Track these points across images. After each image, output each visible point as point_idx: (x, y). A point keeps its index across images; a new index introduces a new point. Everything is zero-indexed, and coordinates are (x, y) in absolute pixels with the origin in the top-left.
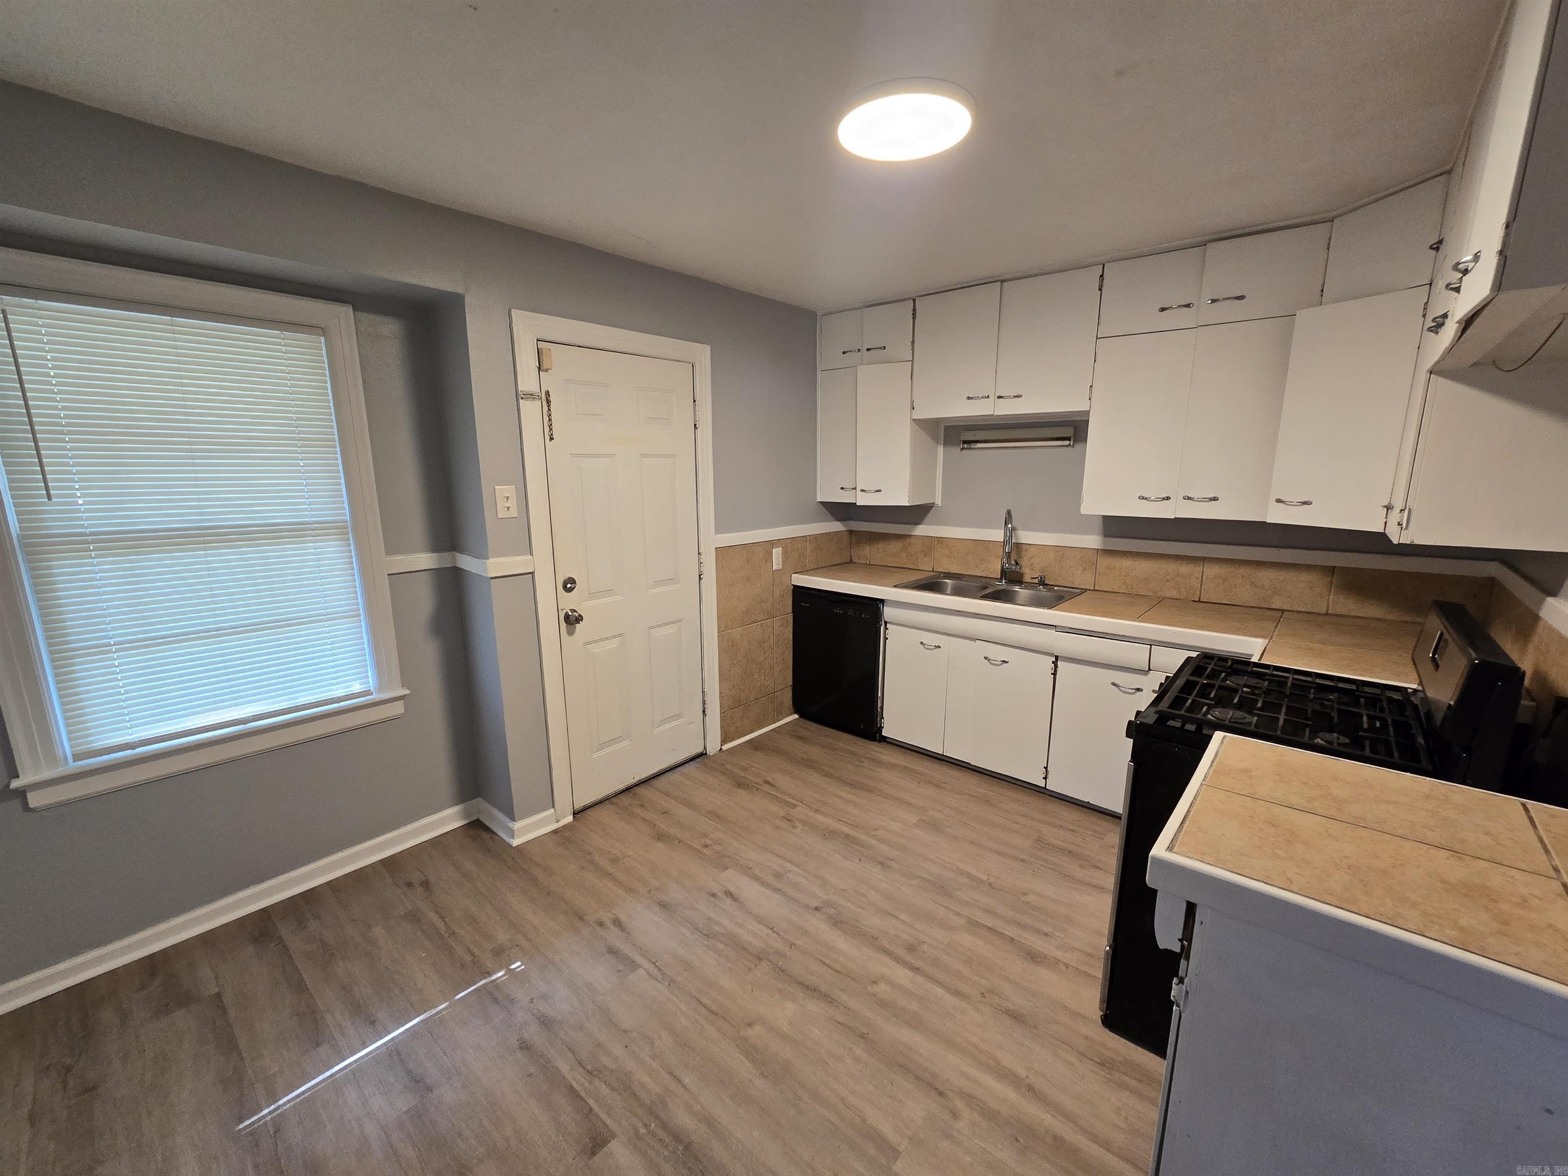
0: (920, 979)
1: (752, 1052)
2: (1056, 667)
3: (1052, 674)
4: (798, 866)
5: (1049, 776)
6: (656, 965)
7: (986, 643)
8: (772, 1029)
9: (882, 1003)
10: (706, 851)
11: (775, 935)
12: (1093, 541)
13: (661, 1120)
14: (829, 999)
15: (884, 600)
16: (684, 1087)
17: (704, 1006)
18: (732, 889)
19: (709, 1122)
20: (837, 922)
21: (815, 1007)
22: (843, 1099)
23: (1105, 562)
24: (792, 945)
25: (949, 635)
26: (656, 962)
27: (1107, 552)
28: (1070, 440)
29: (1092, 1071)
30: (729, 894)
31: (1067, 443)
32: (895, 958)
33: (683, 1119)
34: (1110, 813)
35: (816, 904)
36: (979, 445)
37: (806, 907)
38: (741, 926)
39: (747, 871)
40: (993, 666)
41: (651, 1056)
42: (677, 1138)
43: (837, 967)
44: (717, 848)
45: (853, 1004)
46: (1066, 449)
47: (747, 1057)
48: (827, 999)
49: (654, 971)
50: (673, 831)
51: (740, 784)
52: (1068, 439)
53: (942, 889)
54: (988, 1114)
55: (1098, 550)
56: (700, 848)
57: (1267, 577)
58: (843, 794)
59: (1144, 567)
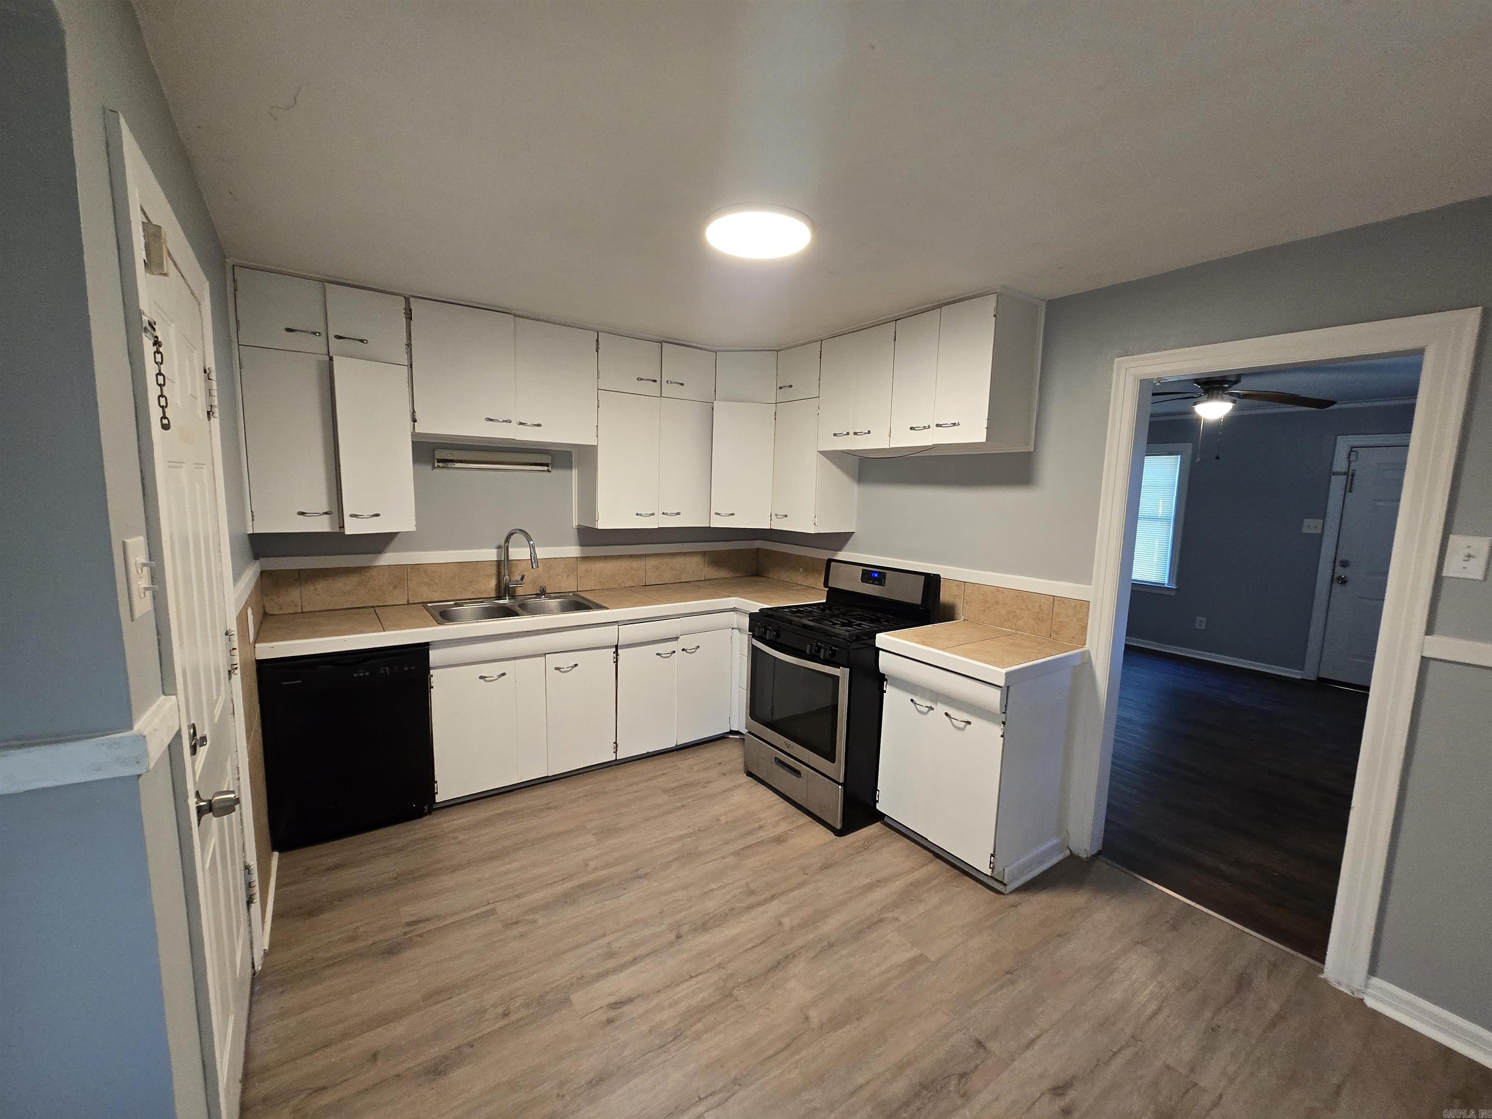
0: (784, 898)
1: (836, 1022)
2: (617, 655)
3: (614, 662)
4: (604, 935)
5: (619, 749)
6: (703, 1098)
7: (555, 654)
8: (814, 1003)
9: (804, 925)
10: (513, 1017)
11: (700, 977)
12: (573, 551)
13: (900, 1108)
14: (791, 956)
15: (428, 643)
16: (867, 1083)
17: (776, 1054)
18: (612, 999)
19: (900, 1067)
20: (704, 927)
21: (798, 967)
22: (883, 973)
23: (583, 567)
24: (719, 966)
25: (515, 658)
26: (699, 1097)
27: (584, 559)
28: (548, 466)
29: (871, 854)
30: (616, 1005)
31: (546, 468)
32: (759, 904)
33: (899, 1088)
34: (655, 753)
35: (672, 936)
36: (457, 465)
37: (671, 944)
38: (676, 1003)
39: (582, 981)
40: (565, 674)
41: (831, 1112)
42: (917, 1095)
43: (757, 942)
44: (519, 1002)
45: (799, 942)
46: (544, 473)
47: (841, 1027)
48: (790, 957)
49: (713, 1100)
50: (435, 1051)
51: (392, 950)
52: (547, 465)
53: (689, 857)
54: (895, 905)
55: (577, 558)
56: (503, 1023)
57: (679, 561)
58: (507, 867)
59: (609, 567)
